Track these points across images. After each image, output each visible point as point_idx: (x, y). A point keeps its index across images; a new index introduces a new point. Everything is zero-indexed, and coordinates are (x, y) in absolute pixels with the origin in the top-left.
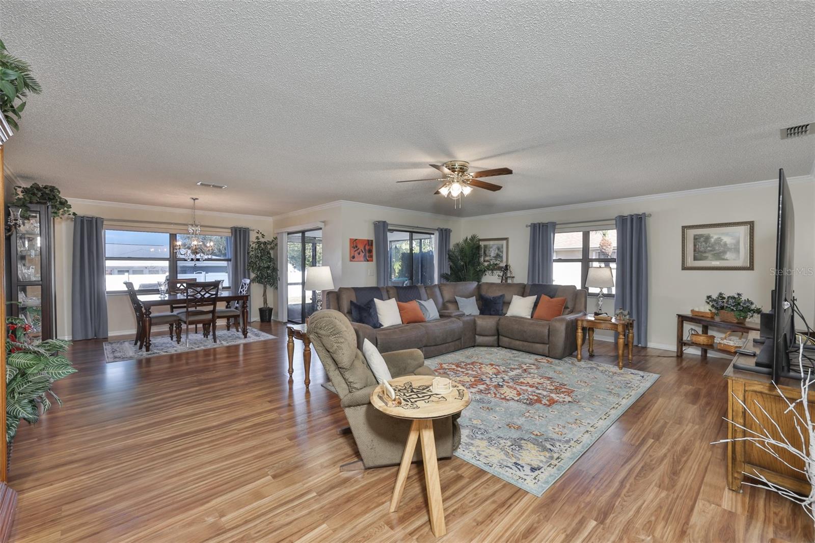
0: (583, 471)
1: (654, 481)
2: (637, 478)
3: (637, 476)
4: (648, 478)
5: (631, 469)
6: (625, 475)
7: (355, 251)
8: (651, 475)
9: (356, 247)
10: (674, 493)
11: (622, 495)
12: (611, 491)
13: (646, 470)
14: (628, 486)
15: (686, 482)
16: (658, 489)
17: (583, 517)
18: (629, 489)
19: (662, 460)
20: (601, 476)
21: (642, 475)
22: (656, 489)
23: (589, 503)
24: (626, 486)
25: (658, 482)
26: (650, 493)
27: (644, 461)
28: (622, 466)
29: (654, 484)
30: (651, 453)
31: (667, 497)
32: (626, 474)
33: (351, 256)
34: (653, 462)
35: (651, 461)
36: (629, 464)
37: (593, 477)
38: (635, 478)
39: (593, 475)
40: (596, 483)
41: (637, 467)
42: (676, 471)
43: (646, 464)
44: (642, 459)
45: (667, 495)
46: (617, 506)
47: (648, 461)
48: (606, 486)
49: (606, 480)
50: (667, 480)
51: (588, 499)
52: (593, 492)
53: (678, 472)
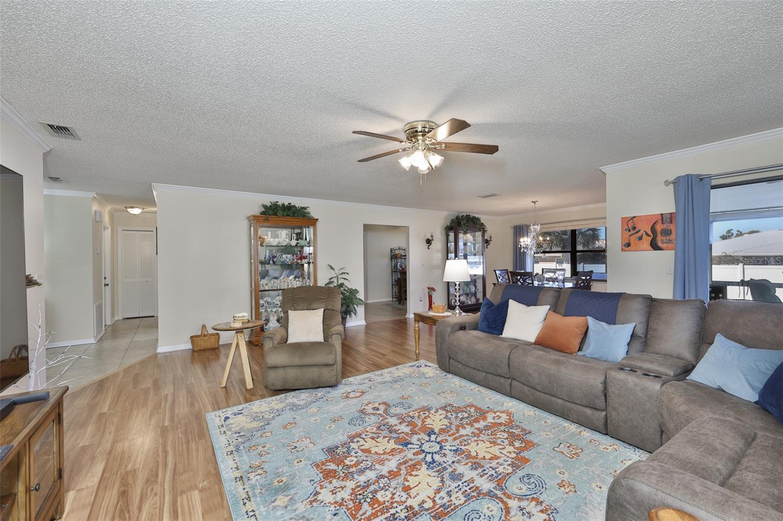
0: (199, 440)
1: (141, 471)
2: (156, 464)
3: (158, 465)
4: (147, 470)
5: (166, 467)
6: (167, 459)
7: (631, 235)
8: (146, 475)
9: (634, 228)
10: (121, 473)
11: (160, 446)
12: (169, 443)
13: (153, 475)
14: (160, 454)
15: (110, 492)
16: (136, 468)
17: (174, 423)
18: (158, 452)
19: (141, 501)
20: (185, 446)
21: (154, 470)
22: (137, 467)
23: (177, 428)
24: (162, 452)
25: (138, 473)
26: (141, 461)
27: (159, 483)
28: (175, 464)
29: (141, 469)
30: (157, 498)
31: (126, 467)
32: (167, 461)
33: (624, 243)
34: (150, 489)
35: (152, 490)
36: (171, 470)
37: (189, 442)
38: (158, 462)
39: (190, 443)
40: (183, 440)
41: (162, 472)
42: (122, 497)
43: (156, 482)
44: (163, 485)
45: (126, 468)
46: (159, 439)
47: (155, 487)
48: (175, 443)
49: (179, 445)
50: (130, 480)
51: (179, 430)
52: (180, 435)
53: (121, 497)
